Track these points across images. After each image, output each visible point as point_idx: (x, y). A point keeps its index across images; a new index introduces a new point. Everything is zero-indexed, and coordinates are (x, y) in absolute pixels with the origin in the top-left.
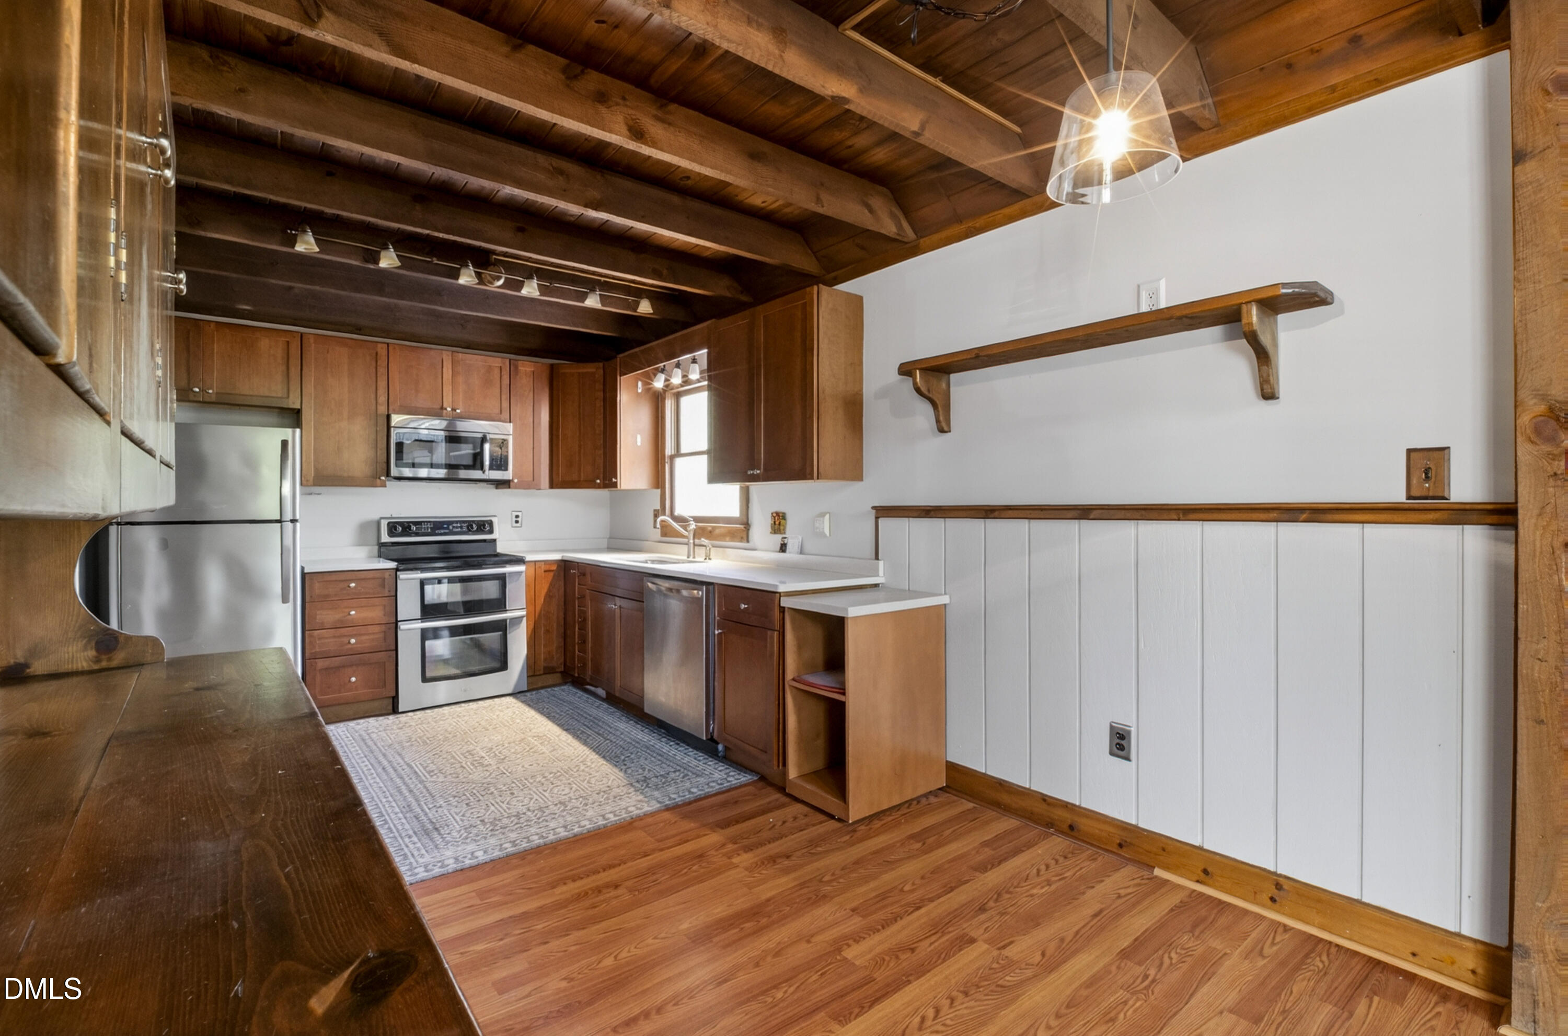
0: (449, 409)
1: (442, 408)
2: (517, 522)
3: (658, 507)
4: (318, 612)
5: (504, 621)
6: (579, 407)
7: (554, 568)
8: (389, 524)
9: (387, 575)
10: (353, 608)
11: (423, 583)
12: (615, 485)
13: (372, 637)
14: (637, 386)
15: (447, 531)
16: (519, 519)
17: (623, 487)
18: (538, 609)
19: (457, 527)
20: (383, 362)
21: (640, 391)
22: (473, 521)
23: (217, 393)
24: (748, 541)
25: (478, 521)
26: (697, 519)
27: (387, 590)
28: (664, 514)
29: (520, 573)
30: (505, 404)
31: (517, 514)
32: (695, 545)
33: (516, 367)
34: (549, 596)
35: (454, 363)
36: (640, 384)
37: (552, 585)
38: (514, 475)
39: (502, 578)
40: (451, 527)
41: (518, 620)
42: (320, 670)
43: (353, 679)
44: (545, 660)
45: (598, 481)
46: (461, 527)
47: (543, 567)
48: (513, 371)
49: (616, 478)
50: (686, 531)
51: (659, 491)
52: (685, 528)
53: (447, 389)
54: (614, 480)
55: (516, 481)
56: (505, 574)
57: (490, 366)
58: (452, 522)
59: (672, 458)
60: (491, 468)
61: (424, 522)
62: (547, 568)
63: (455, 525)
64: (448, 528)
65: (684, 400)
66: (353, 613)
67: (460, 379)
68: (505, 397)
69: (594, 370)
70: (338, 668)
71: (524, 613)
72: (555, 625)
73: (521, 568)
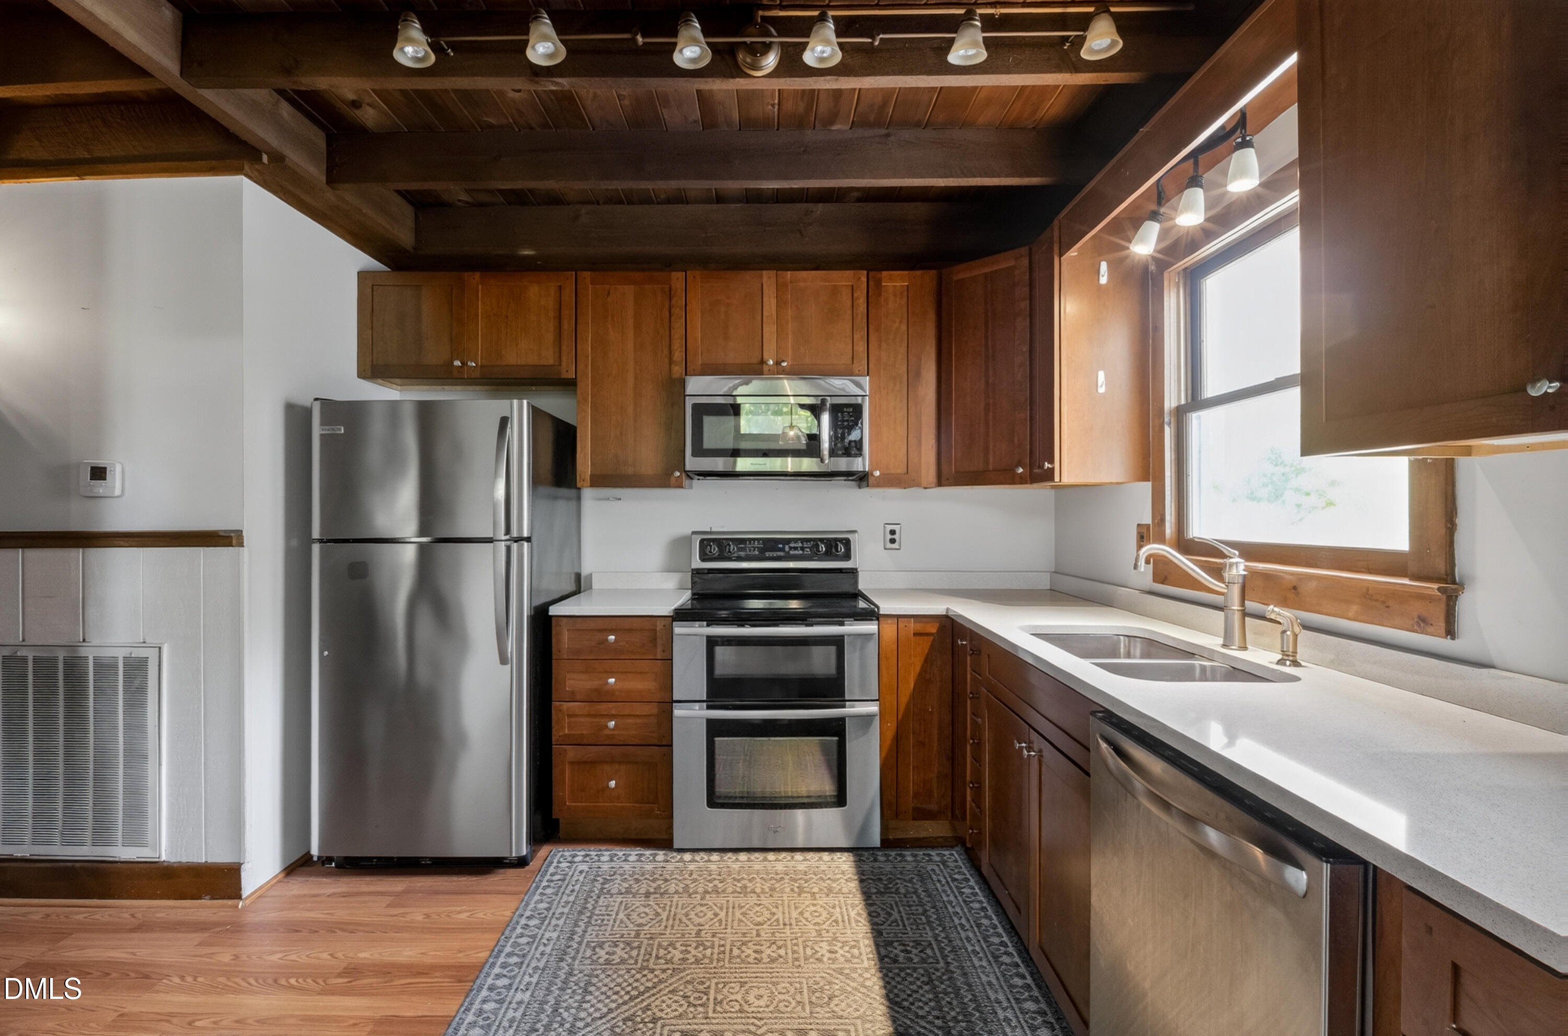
0: (771, 362)
1: (762, 362)
2: (893, 541)
3: (1147, 519)
4: (568, 676)
5: (841, 721)
6: (986, 338)
7: (933, 629)
8: (702, 541)
9: (660, 625)
10: (611, 674)
11: (712, 643)
12: (1048, 476)
13: (639, 721)
14: (1098, 272)
15: (782, 554)
16: (896, 537)
17: (1066, 480)
18: (904, 700)
19: (796, 548)
20: (679, 301)
21: (1103, 280)
22: (822, 540)
23: (482, 366)
24: (1450, 632)
25: (828, 540)
26: (1250, 551)
27: (659, 650)
28: (1161, 539)
29: (867, 636)
30: (861, 347)
31: (893, 527)
32: (1245, 614)
33: (878, 282)
34: (923, 680)
35: (780, 288)
36: (1104, 266)
37: (928, 661)
38: (873, 466)
39: (838, 642)
40: (787, 548)
41: (867, 719)
42: (572, 763)
43: (612, 784)
44: (916, 795)
45: (1020, 470)
46: (802, 549)
47: (912, 626)
48: (874, 293)
49: (1052, 461)
50: (1221, 579)
51: (1147, 486)
52: (1217, 572)
53: (770, 331)
54: (1047, 465)
55: (877, 473)
56: (843, 636)
57: (835, 286)
58: (788, 541)
59: (1180, 413)
60: (833, 453)
61: (750, 540)
62: (919, 627)
63: (792, 545)
64: (782, 550)
65: (1212, 285)
66: (612, 680)
67: (790, 312)
68: (860, 335)
69: (1012, 263)
70: (593, 763)
71: (874, 708)
72: (935, 732)
73: (870, 627)
